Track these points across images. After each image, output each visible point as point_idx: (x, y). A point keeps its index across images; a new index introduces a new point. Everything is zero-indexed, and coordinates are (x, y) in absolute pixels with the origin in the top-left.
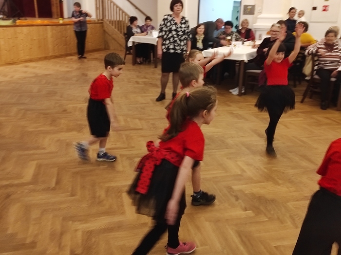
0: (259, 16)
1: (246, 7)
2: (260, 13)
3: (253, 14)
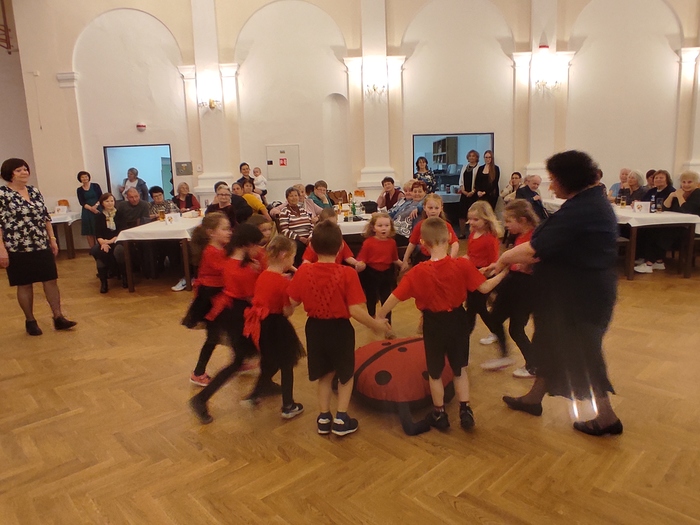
0: (200, 176)
1: (179, 165)
2: (202, 172)
3: (191, 174)
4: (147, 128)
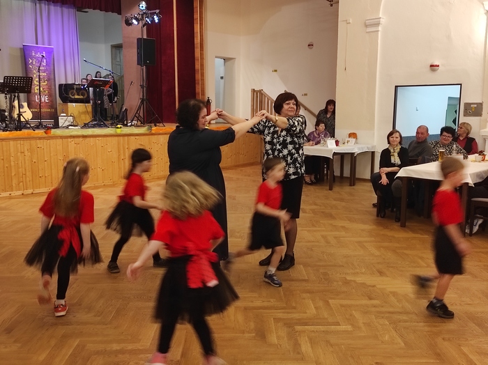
3: (481, 115)
4: (440, 68)
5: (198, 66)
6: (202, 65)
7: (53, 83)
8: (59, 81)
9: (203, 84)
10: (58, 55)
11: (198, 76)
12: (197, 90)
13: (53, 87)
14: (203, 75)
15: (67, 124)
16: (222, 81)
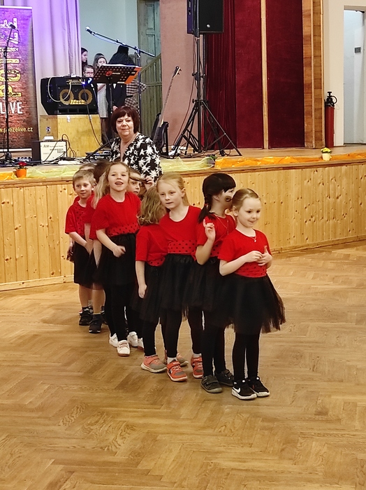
5: (307, 29)
6: (317, 27)
7: (31, 77)
8: (42, 73)
9: (319, 66)
10: (40, 24)
11: (308, 50)
12: (306, 79)
13: (31, 85)
14: (318, 46)
15: (55, 155)
16: (359, 56)
